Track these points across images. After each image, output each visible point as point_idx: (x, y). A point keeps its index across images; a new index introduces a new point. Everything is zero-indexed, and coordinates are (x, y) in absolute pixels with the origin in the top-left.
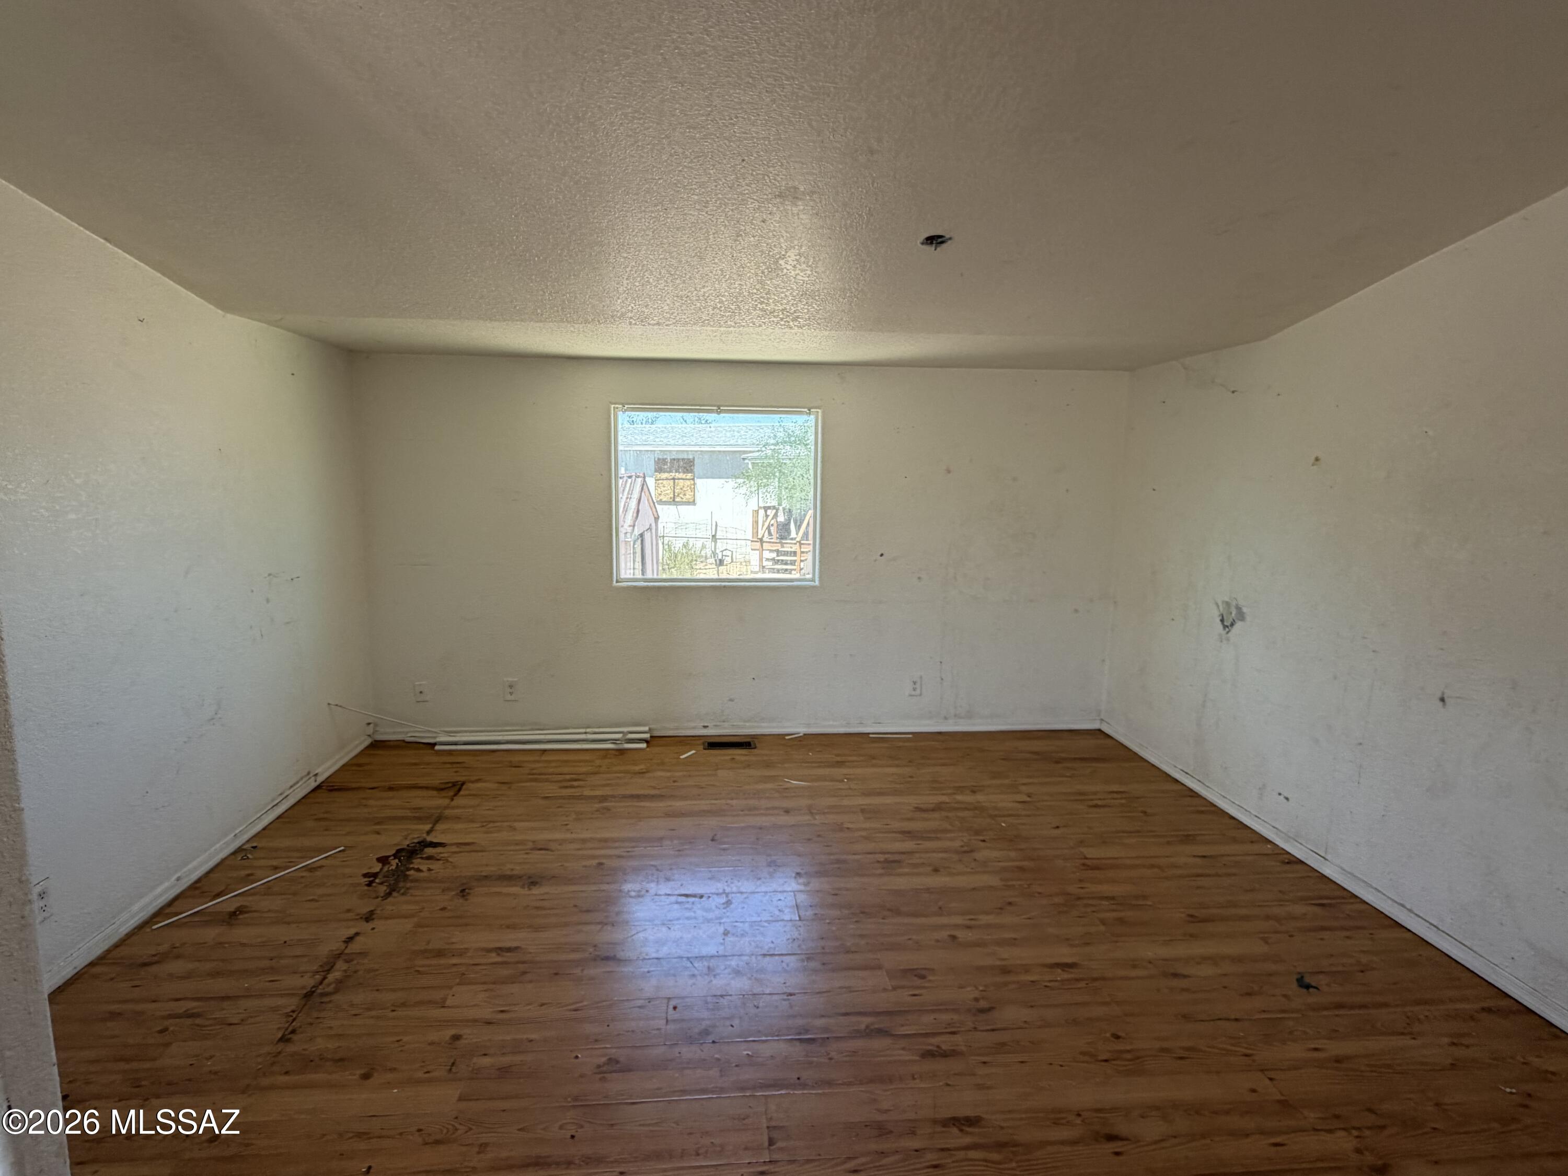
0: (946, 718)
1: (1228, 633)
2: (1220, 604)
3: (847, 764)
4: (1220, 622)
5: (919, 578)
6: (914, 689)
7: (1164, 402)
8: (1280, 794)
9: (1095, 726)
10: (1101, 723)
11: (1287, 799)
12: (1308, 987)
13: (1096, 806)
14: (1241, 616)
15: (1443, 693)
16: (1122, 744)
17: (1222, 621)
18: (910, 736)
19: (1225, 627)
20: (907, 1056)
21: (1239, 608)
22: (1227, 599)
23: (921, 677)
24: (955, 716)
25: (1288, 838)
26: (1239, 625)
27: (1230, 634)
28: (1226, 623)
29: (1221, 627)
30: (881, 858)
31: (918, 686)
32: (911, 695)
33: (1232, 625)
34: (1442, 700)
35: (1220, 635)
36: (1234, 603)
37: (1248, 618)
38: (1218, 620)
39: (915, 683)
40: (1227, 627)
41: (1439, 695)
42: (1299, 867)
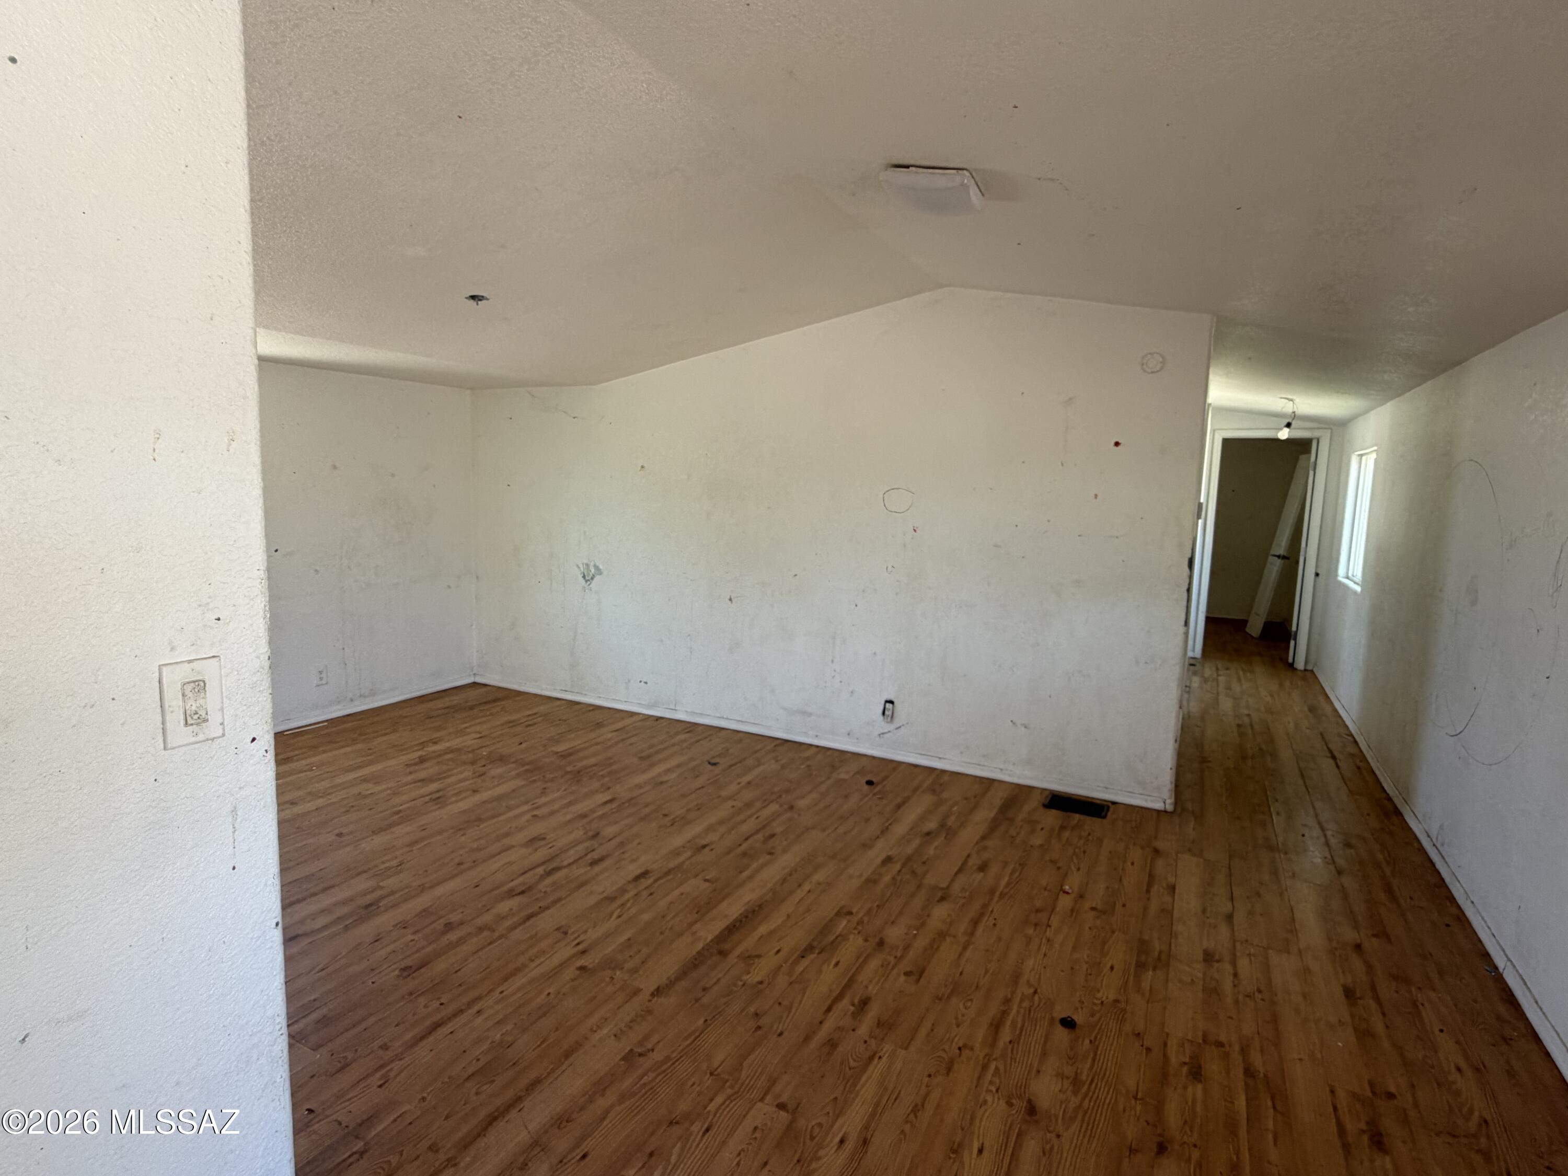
0: (352, 700)
1: (589, 585)
2: (581, 566)
3: (295, 758)
4: (582, 579)
5: (316, 571)
6: (321, 679)
7: (511, 419)
8: (641, 682)
9: (470, 680)
10: (475, 677)
11: (646, 683)
12: (715, 764)
13: (529, 725)
14: (598, 571)
15: (730, 596)
16: (500, 688)
17: (584, 577)
18: (326, 724)
19: (586, 581)
20: (582, 871)
21: (596, 567)
22: (585, 561)
23: (326, 666)
24: (361, 696)
25: (650, 707)
26: (597, 578)
27: (591, 586)
28: (587, 578)
29: (584, 581)
30: (427, 798)
31: (324, 675)
32: (318, 686)
33: (592, 579)
34: (730, 600)
35: (584, 587)
36: (592, 563)
37: (605, 573)
38: (580, 577)
39: (321, 672)
40: (589, 580)
41: (729, 597)
42: (662, 721)
